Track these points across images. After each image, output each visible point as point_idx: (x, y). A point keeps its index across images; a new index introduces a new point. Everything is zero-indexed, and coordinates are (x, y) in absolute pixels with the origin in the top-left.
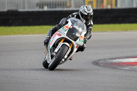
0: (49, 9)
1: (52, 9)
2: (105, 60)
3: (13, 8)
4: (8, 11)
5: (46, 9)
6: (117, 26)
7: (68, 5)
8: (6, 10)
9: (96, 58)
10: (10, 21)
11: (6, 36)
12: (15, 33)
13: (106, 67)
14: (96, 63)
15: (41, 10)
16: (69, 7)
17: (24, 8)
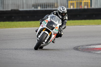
0: (42, 9)
1: (44, 9)
2: (82, 46)
3: (15, 8)
4: (12, 10)
5: (39, 8)
6: (91, 21)
7: (56, 6)
8: (10, 9)
9: (76, 45)
10: (13, 18)
11: (10, 29)
12: (16, 27)
13: (84, 51)
14: (76, 49)
15: (36, 9)
16: (56, 7)
17: (23, 8)
